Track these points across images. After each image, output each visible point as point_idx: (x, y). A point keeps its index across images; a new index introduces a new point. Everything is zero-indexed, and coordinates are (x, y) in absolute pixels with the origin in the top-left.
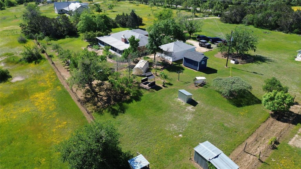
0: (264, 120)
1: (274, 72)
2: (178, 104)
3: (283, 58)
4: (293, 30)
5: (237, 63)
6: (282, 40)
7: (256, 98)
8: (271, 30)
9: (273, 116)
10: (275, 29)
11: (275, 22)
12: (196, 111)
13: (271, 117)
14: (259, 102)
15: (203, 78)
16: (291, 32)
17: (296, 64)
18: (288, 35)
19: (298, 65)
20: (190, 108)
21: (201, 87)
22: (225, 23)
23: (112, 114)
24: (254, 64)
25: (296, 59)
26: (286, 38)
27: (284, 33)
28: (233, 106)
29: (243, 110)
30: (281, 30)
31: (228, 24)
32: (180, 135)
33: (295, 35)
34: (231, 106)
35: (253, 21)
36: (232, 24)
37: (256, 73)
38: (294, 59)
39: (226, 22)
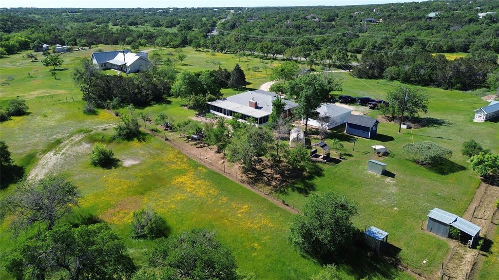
0: (478, 186)
1: (458, 136)
2: (373, 176)
3: (458, 119)
4: (454, 85)
5: (409, 128)
6: (445, 98)
7: (457, 164)
8: (425, 85)
9: (484, 181)
10: (430, 85)
11: (429, 76)
12: (397, 182)
13: (482, 182)
14: (463, 168)
15: (382, 147)
16: (452, 88)
17: (478, 126)
18: (449, 91)
19: (480, 127)
20: (388, 179)
21: (387, 157)
22: (358, 78)
23: (300, 193)
24: (430, 128)
25: (475, 121)
26: (448, 96)
27: (443, 90)
28: (437, 175)
29: (450, 177)
30: (439, 86)
31: (363, 80)
32: (395, 208)
33: (457, 91)
34: (434, 175)
35: (399, 75)
36: (368, 79)
37: (442, 138)
38: (472, 121)
39: (360, 77)
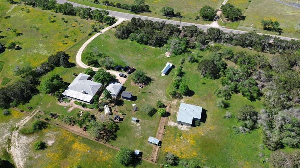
5: (142, 87)
7: (155, 109)
12: (140, 124)
13: (161, 117)
14: (157, 111)
21: (137, 111)
22: (119, 38)
23: (113, 140)
25: (162, 75)
29: (154, 117)
31: (121, 40)
32: (141, 137)
